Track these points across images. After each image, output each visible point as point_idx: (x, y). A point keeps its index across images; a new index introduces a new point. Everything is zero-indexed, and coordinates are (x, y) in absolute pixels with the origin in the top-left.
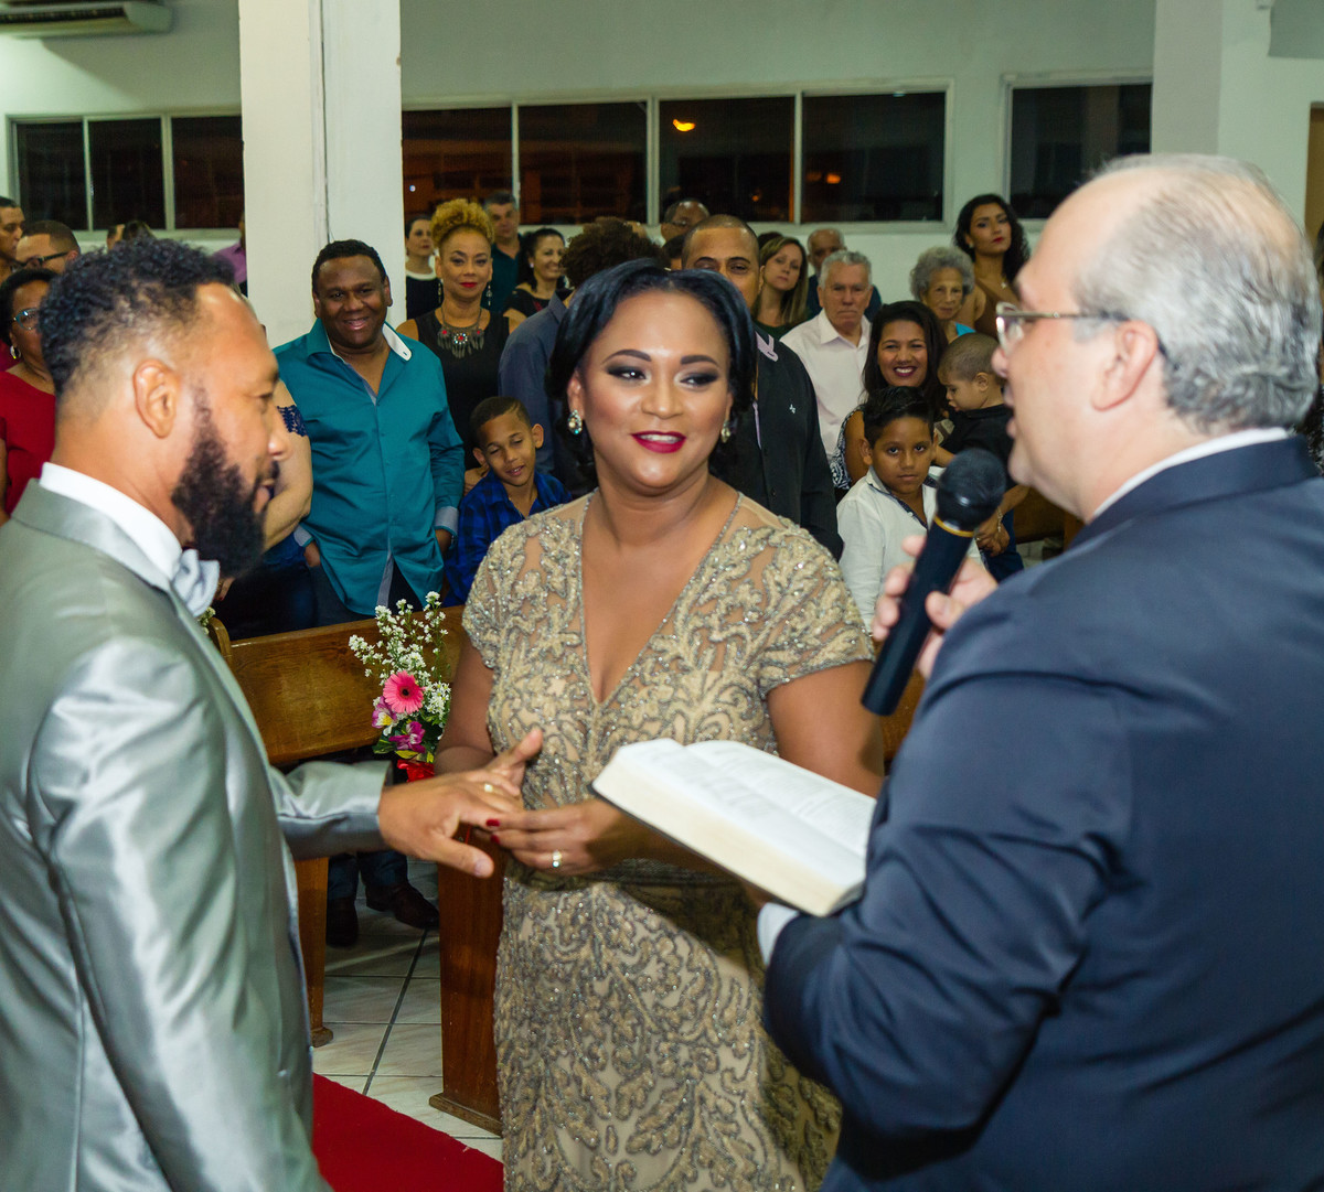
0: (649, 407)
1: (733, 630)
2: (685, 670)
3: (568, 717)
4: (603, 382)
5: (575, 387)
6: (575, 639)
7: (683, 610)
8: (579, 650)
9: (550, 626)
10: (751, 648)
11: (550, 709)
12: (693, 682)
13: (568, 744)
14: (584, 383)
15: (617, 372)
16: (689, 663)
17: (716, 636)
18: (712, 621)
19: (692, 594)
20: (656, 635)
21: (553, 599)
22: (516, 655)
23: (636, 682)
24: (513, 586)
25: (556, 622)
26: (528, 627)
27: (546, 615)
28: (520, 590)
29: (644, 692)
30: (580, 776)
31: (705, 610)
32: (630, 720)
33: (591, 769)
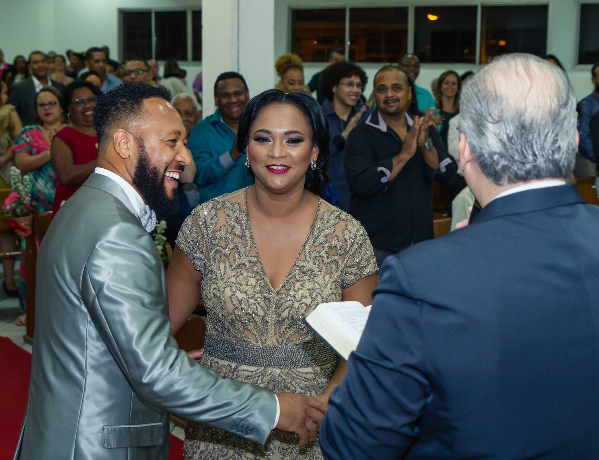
1: (334, 258)
2: (316, 275)
3: (259, 295)
6: (255, 259)
7: (308, 248)
8: (258, 264)
9: (239, 253)
10: (342, 265)
11: (250, 292)
12: (319, 279)
13: (259, 308)
16: (316, 271)
17: (326, 260)
18: (323, 254)
19: (311, 241)
20: (298, 259)
21: (237, 240)
22: (222, 265)
23: (293, 280)
24: (214, 232)
25: (242, 251)
26: (226, 251)
27: (235, 247)
28: (218, 234)
29: (298, 285)
30: (266, 322)
31: (318, 249)
32: (294, 297)
33: (271, 319)
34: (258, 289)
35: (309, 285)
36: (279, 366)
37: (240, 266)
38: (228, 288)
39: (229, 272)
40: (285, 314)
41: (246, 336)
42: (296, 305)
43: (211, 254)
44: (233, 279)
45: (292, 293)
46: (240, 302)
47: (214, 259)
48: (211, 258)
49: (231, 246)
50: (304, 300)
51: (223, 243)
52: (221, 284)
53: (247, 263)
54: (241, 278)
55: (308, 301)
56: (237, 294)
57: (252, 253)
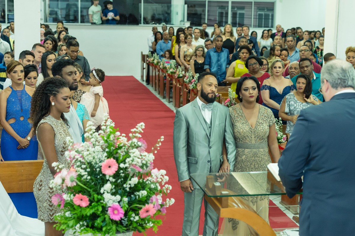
0: (249, 93)
1: (266, 119)
4: (243, 92)
5: (240, 93)
7: (259, 117)
8: (248, 122)
10: (268, 121)
12: (264, 125)
13: (249, 134)
14: (241, 92)
15: (245, 90)
16: (263, 123)
18: (263, 118)
19: (260, 115)
20: (257, 120)
21: (241, 117)
22: (238, 123)
23: (257, 126)
24: (234, 116)
25: (243, 119)
26: (238, 120)
27: (241, 119)
28: (235, 116)
29: (259, 127)
30: (252, 137)
31: (262, 116)
32: (258, 130)
33: (253, 136)
34: (249, 129)
35: (262, 126)
36: (256, 149)
37: (243, 124)
38: (241, 129)
39: (241, 125)
40: (256, 135)
41: (247, 141)
42: (259, 132)
43: (235, 121)
44: (242, 127)
45: (258, 129)
46: (245, 132)
47: (236, 122)
48: (235, 122)
49: (239, 118)
50: (261, 130)
51: (237, 118)
52: (239, 129)
53: (245, 123)
54: (244, 126)
55: (262, 131)
56: (244, 130)
57: (245, 120)
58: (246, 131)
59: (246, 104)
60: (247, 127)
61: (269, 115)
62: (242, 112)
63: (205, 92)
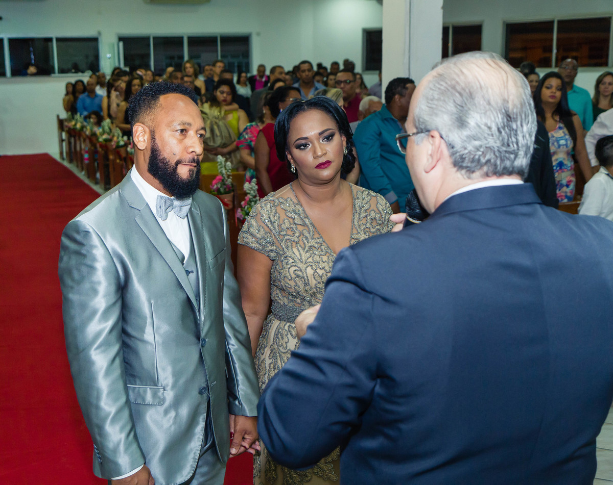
6: (320, 241)
7: (356, 223)
8: (324, 244)
9: (306, 238)
14: (291, 155)
15: (299, 147)
17: (372, 230)
19: (357, 217)
20: (352, 233)
21: (300, 228)
22: (295, 250)
24: (280, 226)
25: (308, 235)
26: (295, 239)
27: (302, 234)
28: (283, 226)
38: (309, 268)
39: (305, 256)
43: (283, 244)
44: (310, 260)
46: (321, 276)
47: (287, 247)
48: (284, 246)
49: (297, 234)
51: (290, 233)
53: (316, 245)
56: (318, 271)
57: (316, 236)
58: (323, 271)
59: (311, 189)
60: (325, 258)
61: (383, 214)
62: (301, 212)
63: (164, 159)
